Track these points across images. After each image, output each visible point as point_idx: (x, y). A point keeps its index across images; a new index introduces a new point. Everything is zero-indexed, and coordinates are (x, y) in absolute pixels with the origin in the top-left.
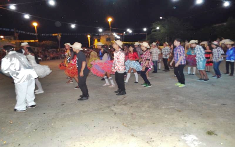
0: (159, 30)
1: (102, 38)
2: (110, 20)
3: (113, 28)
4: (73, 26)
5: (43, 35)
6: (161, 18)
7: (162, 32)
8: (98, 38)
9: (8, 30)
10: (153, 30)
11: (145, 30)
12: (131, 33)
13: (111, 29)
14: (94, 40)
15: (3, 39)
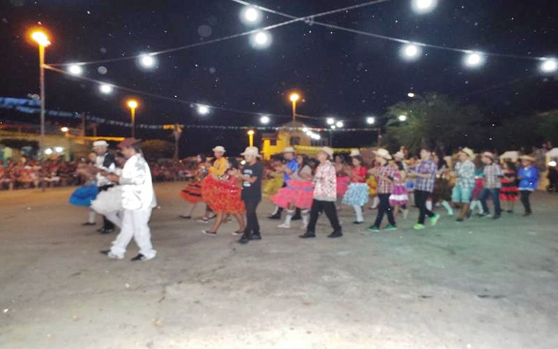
0: (405, 123)
1: (280, 136)
2: (294, 98)
3: (301, 116)
4: (203, 110)
5: (142, 126)
6: (411, 95)
7: (411, 127)
8: (272, 137)
9: (70, 115)
10: (390, 122)
11: (371, 120)
12: (343, 128)
13: (296, 117)
14: (263, 142)
15: (67, 135)
